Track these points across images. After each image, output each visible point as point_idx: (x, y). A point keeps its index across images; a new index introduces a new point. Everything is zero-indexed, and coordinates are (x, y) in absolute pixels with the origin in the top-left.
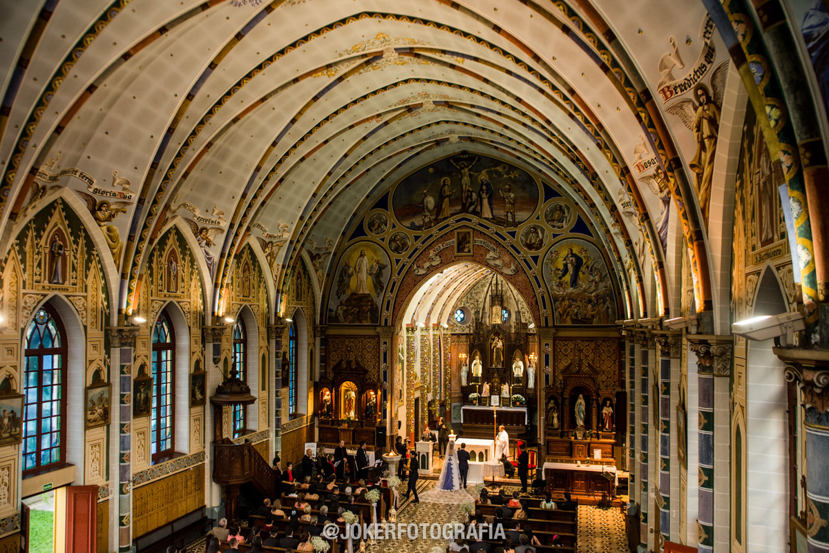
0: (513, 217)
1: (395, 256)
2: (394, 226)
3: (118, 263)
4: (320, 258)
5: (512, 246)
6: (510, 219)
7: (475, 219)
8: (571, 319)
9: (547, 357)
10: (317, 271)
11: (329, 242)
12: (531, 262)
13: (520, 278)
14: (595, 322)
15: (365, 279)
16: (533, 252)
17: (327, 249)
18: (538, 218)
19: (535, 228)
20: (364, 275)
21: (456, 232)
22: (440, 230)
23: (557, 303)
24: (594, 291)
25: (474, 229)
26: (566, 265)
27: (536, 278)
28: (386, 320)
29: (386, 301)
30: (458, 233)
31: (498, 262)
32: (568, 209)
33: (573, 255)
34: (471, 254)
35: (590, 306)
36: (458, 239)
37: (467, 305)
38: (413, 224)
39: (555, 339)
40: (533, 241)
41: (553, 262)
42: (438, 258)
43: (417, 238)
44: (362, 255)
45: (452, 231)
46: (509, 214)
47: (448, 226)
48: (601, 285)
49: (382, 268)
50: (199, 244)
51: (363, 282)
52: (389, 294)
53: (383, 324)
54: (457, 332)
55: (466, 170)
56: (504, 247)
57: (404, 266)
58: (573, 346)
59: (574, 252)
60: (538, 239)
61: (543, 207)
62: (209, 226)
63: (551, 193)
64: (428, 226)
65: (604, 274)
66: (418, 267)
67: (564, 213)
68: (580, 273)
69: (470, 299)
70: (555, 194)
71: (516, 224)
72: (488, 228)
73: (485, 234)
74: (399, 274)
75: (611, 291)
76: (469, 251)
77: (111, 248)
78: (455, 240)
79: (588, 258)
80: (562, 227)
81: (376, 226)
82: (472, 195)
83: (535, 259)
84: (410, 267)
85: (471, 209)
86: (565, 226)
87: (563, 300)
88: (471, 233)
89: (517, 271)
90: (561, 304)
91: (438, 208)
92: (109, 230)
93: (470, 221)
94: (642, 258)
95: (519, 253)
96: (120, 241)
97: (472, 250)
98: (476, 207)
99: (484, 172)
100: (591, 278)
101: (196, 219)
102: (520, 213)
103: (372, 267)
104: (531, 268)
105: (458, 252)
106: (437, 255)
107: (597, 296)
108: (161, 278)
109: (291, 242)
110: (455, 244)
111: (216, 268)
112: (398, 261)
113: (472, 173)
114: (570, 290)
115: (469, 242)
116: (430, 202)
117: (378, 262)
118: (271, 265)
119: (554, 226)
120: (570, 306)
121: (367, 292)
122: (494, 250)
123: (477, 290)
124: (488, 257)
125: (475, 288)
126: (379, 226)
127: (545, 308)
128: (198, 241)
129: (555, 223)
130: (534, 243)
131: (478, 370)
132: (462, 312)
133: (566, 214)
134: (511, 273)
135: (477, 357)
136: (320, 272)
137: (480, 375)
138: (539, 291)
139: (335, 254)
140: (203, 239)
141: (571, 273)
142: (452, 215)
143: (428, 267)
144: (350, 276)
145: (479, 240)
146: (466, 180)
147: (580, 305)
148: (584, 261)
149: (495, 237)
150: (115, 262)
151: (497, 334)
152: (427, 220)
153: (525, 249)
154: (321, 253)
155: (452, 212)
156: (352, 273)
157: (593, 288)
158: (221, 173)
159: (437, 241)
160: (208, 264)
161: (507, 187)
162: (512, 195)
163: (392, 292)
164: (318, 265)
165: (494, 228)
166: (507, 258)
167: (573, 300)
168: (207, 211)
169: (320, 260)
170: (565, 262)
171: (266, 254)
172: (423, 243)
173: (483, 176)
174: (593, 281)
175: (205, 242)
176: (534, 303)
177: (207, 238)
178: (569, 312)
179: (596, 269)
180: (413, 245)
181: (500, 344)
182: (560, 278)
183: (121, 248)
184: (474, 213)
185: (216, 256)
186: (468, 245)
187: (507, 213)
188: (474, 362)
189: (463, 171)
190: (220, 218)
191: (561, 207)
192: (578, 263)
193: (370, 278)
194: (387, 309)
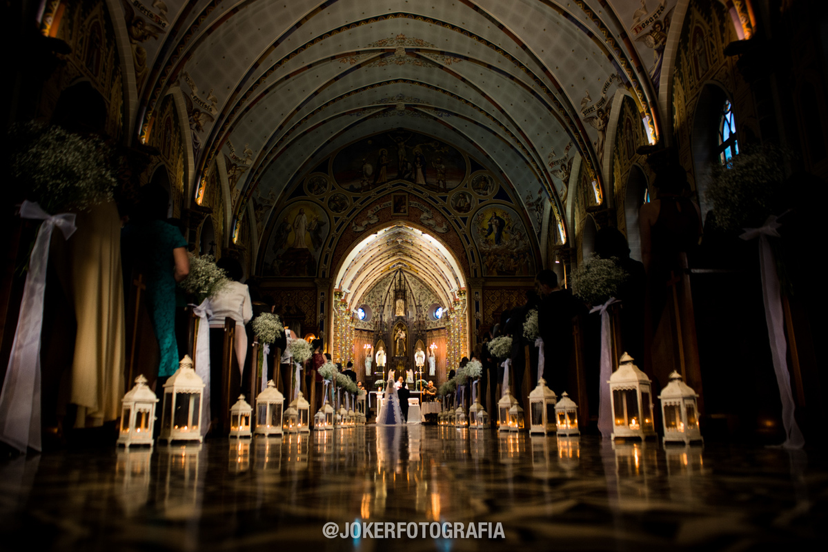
0: (445, 184)
1: (334, 214)
2: (333, 188)
3: (139, 87)
4: (261, 209)
5: (444, 208)
6: (442, 186)
7: (410, 185)
8: (497, 271)
9: (477, 304)
10: (257, 222)
11: (272, 195)
12: (461, 223)
13: (451, 236)
14: (517, 274)
15: (303, 235)
16: (463, 214)
17: (269, 202)
18: (466, 186)
19: (464, 195)
20: (302, 231)
21: (392, 195)
22: (378, 193)
23: (484, 257)
24: (515, 247)
25: (409, 193)
26: (491, 226)
27: (465, 236)
28: (324, 273)
29: (324, 255)
30: (395, 196)
31: (431, 222)
32: (492, 180)
33: (497, 218)
34: (407, 214)
35: (512, 260)
36: (395, 201)
37: (369, 303)
38: (352, 187)
39: (484, 288)
40: (462, 205)
41: (480, 223)
42: (376, 217)
43: (355, 199)
44: (301, 213)
45: (389, 194)
46: (441, 182)
47: (385, 189)
48: (521, 243)
49: (321, 224)
50: (190, 125)
51: (301, 237)
52: (327, 248)
53: (321, 276)
54: (360, 327)
55: (402, 143)
56: (436, 209)
57: (343, 223)
58: (499, 294)
59: (497, 215)
60: (466, 204)
61: (470, 178)
62: (202, 110)
63: (476, 167)
64: (367, 189)
65: (523, 234)
66: (356, 225)
67: (488, 183)
68: (503, 233)
69: (372, 297)
70: (481, 168)
71: (446, 190)
72: (422, 193)
73: (419, 198)
74: (337, 231)
75: (529, 247)
76: (405, 212)
77: (137, 71)
78: (391, 202)
79: (509, 220)
80: (487, 194)
81: (316, 188)
82: (407, 164)
83: (464, 220)
84: (349, 224)
85: (407, 176)
86: (489, 194)
87: (490, 254)
88: (407, 197)
89: (448, 230)
90: (487, 258)
91: (376, 175)
92: (139, 50)
93: (406, 186)
94: (601, 154)
95: (450, 214)
96: (146, 66)
97: (407, 211)
98: (411, 174)
99: (418, 146)
100: (513, 236)
101: (193, 97)
102: (450, 182)
103: (310, 224)
104: (460, 228)
105: (394, 212)
106: (374, 214)
107: (518, 252)
108: (160, 136)
109: (252, 170)
110: (392, 205)
111: (200, 154)
112: (336, 219)
113: (407, 146)
114: (495, 246)
115: (405, 204)
116: (369, 168)
117: (317, 220)
118: (231, 188)
119: (480, 194)
120: (495, 260)
121: (305, 247)
122: (427, 212)
123: (380, 289)
124: (422, 217)
125: (378, 286)
126: (319, 188)
127: (474, 261)
128: (190, 121)
129: (481, 191)
130: (463, 207)
131: (382, 359)
132: (364, 310)
133: (490, 184)
134: (443, 232)
135: (381, 348)
136: (260, 223)
137: (384, 365)
138: (467, 247)
139: (275, 208)
140: (194, 120)
141: (496, 232)
142: (389, 180)
143: (366, 225)
144: (288, 232)
145: (414, 203)
146: (402, 151)
147: (504, 259)
148: (506, 223)
149: (429, 200)
150: (137, 85)
151: (400, 326)
152: (365, 184)
153: (456, 211)
154: (264, 205)
155: (389, 178)
156: (290, 228)
157: (514, 245)
158: (224, 57)
159: (375, 202)
160: (194, 148)
161: (438, 159)
162: (443, 167)
163: (330, 246)
164: (259, 216)
165: (427, 192)
166: (439, 219)
167: (498, 255)
168: (204, 93)
169: (261, 212)
170: (489, 223)
171: (230, 176)
172: (361, 203)
173: (417, 149)
174: (514, 239)
175: (195, 124)
176: (464, 257)
177: (198, 121)
178: (494, 265)
179: (516, 229)
180: (351, 205)
181: (403, 335)
182: (486, 236)
183: (145, 74)
184: (409, 179)
185: (202, 143)
186: (403, 206)
187: (439, 181)
188: (378, 353)
189: (399, 144)
190: (213, 105)
191: (485, 178)
192: (501, 225)
193: (308, 234)
194: (325, 263)
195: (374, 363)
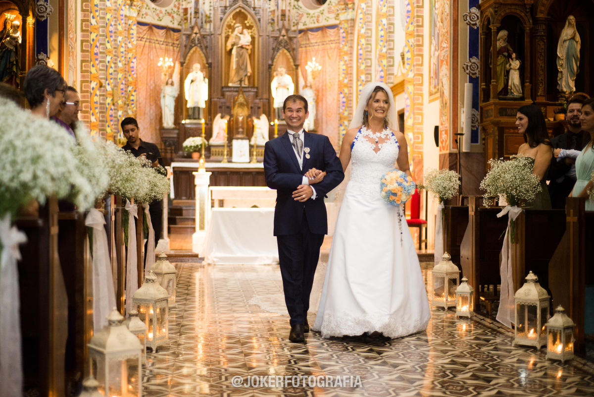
54: (147, 20)
131: (198, 92)
135: (197, 66)
137: (203, 105)
151: (240, 17)
181: (246, 39)
188: (190, 77)
195: (180, 101)
